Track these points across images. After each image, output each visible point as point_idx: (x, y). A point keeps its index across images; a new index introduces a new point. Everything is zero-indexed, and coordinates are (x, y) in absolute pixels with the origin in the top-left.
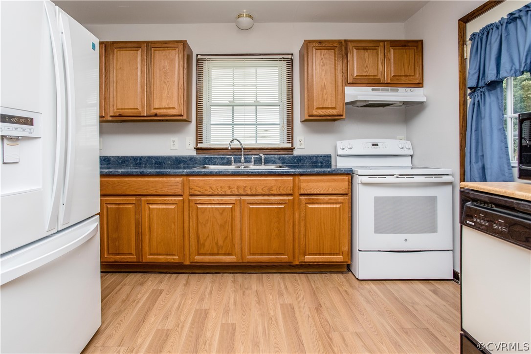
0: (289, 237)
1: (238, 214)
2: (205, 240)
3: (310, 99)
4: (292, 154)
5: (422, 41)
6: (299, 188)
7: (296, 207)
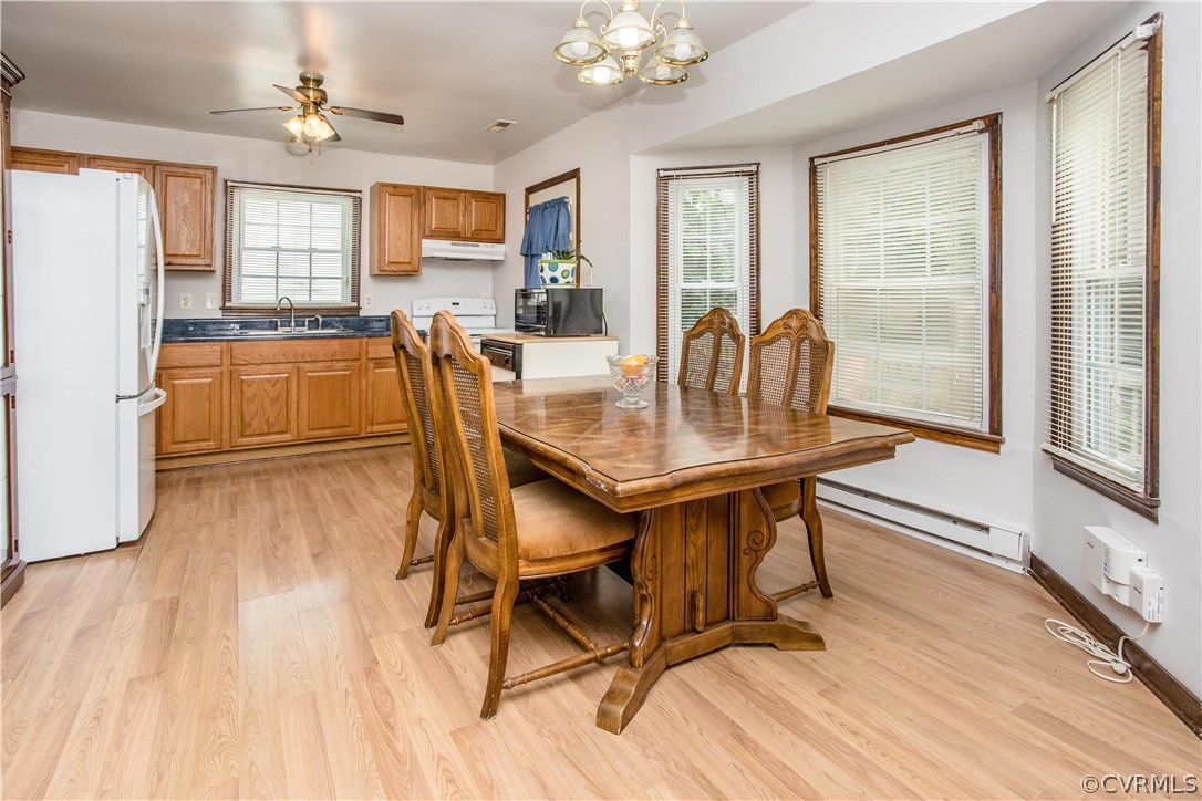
0: (355, 407)
1: (294, 385)
2: (252, 419)
3: (381, 252)
4: (358, 315)
5: (504, 195)
6: (367, 353)
7: (363, 373)
